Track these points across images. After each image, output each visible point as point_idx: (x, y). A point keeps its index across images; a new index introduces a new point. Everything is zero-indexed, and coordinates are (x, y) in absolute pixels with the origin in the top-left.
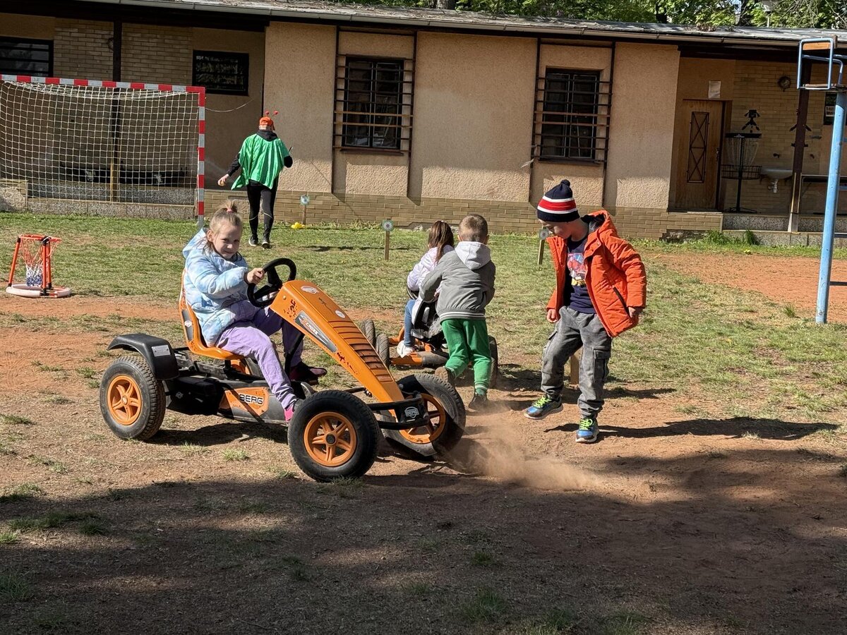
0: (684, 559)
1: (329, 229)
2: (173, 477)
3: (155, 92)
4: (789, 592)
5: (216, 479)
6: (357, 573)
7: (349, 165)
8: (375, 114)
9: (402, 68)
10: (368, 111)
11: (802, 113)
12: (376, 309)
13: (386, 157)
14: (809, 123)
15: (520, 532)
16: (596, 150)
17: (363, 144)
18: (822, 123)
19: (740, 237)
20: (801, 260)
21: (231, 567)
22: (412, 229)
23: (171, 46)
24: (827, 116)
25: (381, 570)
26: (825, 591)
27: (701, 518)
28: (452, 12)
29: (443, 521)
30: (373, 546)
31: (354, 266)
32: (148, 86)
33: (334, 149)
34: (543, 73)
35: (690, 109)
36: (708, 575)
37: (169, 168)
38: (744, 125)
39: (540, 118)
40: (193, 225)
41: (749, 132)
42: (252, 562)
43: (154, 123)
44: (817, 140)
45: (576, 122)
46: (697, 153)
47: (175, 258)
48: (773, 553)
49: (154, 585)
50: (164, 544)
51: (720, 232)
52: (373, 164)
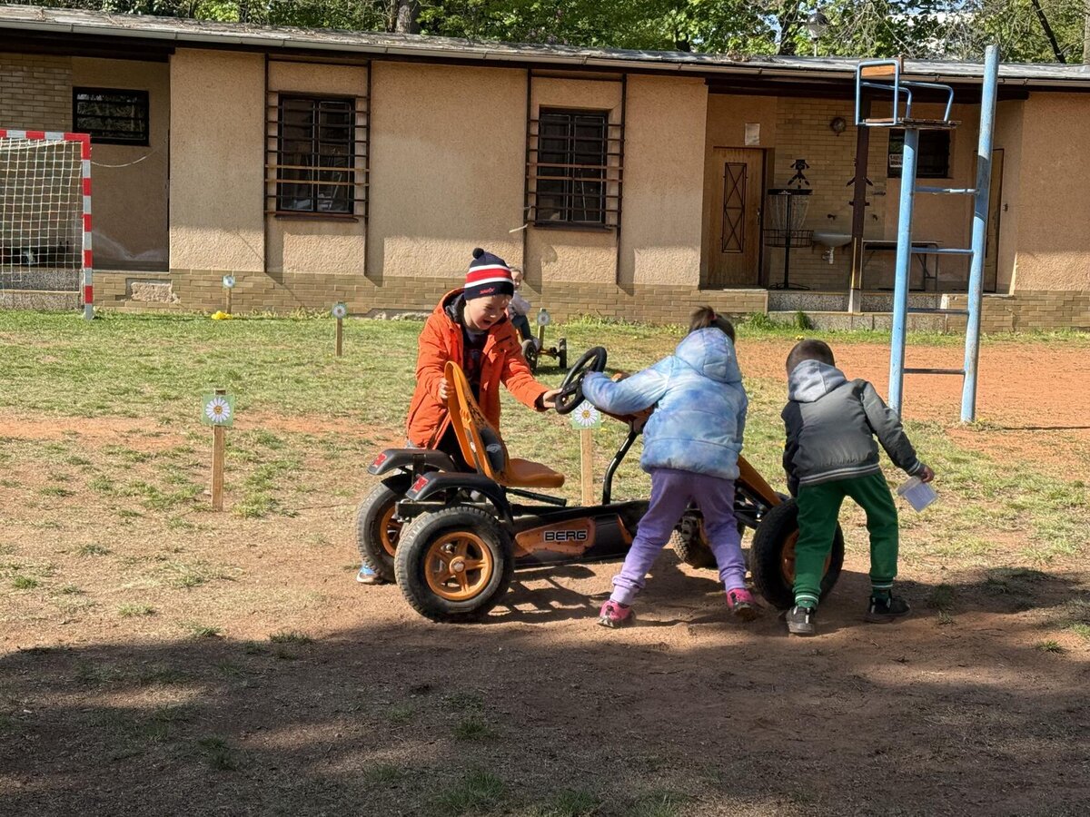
0: (735, 720)
1: (262, 319)
2: (47, 641)
3: (22, 141)
4: (869, 756)
5: (107, 642)
6: (302, 756)
7: (287, 237)
8: (319, 168)
9: (353, 108)
10: (310, 165)
11: (861, 163)
12: (325, 417)
13: (336, 224)
14: (871, 175)
15: (521, 693)
16: (607, 213)
17: (304, 208)
18: (886, 175)
19: (790, 319)
20: (866, 347)
21: (127, 757)
22: (372, 317)
23: (42, 81)
24: (892, 166)
25: (334, 751)
26: (916, 752)
27: (756, 666)
28: (417, 37)
29: (418, 684)
30: (323, 721)
31: (297, 364)
32: (11, 133)
33: (266, 215)
34: (536, 114)
35: (722, 159)
36: (767, 738)
37: (44, 241)
38: (790, 178)
39: (534, 172)
40: (79, 317)
41: (796, 188)
42: (156, 749)
43: (21, 183)
44: (879, 198)
45: (580, 177)
46: (733, 215)
47: (54, 360)
48: (849, 706)
49: (18, 785)
50: (33, 731)
51: (765, 314)
52: (319, 234)
